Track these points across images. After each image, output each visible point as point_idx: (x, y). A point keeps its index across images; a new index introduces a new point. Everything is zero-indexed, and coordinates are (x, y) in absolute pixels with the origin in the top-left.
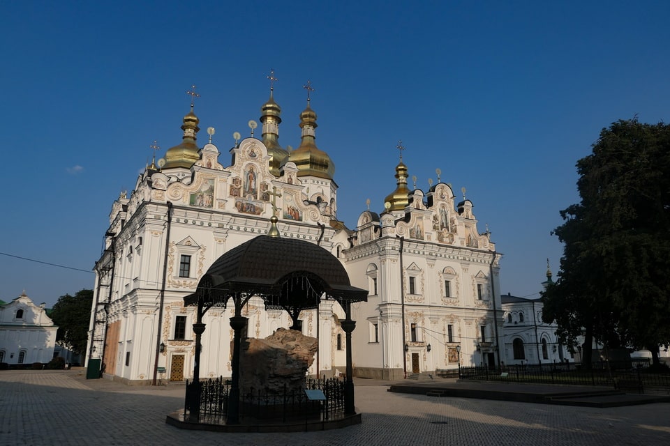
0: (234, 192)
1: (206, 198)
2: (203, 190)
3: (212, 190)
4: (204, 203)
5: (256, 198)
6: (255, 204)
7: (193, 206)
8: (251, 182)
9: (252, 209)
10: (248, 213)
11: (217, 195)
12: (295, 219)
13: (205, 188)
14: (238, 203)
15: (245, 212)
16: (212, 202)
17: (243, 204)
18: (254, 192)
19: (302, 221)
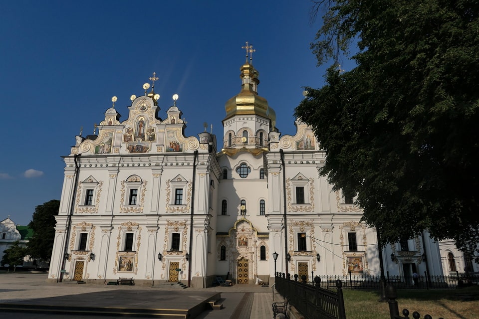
0: (127, 139)
1: (107, 147)
2: (104, 142)
3: (111, 140)
4: (105, 150)
5: (143, 140)
6: (143, 145)
7: (97, 155)
8: (140, 129)
9: (140, 149)
10: (137, 152)
11: (114, 143)
12: (176, 151)
13: (106, 140)
14: (130, 147)
15: (135, 152)
16: (110, 149)
17: (133, 146)
18: (142, 136)
19: (182, 151)
